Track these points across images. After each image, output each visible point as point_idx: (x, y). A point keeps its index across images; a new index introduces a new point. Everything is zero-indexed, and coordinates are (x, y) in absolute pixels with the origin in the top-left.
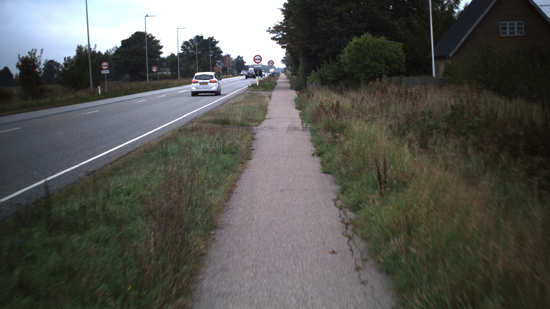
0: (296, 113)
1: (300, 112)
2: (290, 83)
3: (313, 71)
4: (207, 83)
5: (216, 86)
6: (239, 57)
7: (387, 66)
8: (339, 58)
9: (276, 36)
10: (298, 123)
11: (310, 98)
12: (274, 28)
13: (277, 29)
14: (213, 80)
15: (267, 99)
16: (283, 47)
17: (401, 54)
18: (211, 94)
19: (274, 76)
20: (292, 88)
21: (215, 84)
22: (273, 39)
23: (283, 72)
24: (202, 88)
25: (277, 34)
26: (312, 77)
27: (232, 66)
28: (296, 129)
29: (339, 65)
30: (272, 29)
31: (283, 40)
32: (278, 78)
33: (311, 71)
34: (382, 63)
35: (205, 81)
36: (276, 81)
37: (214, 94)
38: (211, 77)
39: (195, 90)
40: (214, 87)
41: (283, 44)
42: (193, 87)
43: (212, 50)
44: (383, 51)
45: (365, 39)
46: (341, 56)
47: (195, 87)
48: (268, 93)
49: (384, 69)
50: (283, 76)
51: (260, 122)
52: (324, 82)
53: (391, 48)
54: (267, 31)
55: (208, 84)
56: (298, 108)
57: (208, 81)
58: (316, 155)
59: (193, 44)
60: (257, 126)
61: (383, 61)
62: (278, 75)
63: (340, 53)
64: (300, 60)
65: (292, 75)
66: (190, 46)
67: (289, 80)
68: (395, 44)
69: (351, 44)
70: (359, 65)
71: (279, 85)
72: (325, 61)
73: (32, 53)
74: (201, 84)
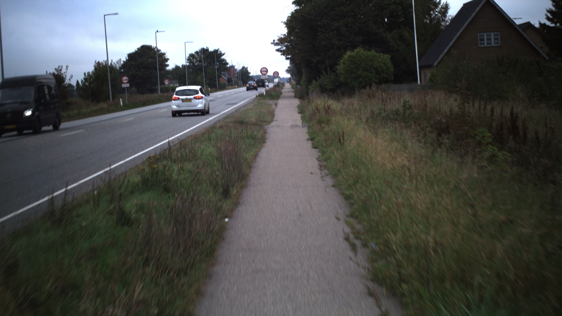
0: (298, 117)
1: (301, 115)
2: (294, 92)
3: (314, 81)
4: (190, 100)
5: (202, 103)
6: (243, 68)
7: (377, 76)
8: (337, 70)
9: (281, 48)
10: (299, 122)
11: (310, 104)
12: (279, 40)
13: (281, 41)
14: (198, 96)
15: (274, 107)
16: (287, 59)
17: (389, 64)
18: (196, 113)
19: (280, 85)
20: (295, 97)
21: (201, 100)
22: (278, 50)
23: (288, 82)
24: (185, 107)
25: (281, 46)
26: (313, 86)
27: (237, 77)
28: (297, 126)
29: (336, 75)
30: (276, 41)
31: (287, 52)
32: (283, 88)
33: (312, 81)
34: (372, 73)
35: (188, 97)
36: (281, 91)
37: (200, 113)
38: (196, 92)
39: (177, 108)
40: (200, 105)
41: (287, 55)
42: (174, 105)
43: (218, 61)
44: (374, 62)
45: (358, 52)
46: (338, 67)
47: (176, 106)
48: (275, 102)
49: (374, 78)
50: (288, 86)
51: (269, 123)
52: (323, 90)
53: (380, 60)
54: (272, 43)
55: (192, 101)
56: (301, 112)
57: (192, 97)
58: (309, 140)
59: (198, 56)
60: (267, 125)
61: (374, 71)
62: (283, 85)
63: (337, 64)
64: (303, 71)
65: (296, 84)
66: (196, 59)
67: (293, 90)
68: (383, 56)
69: (346, 57)
70: (352, 75)
71: (284, 94)
72: (324, 72)
73: (59, 70)
74: (183, 100)
